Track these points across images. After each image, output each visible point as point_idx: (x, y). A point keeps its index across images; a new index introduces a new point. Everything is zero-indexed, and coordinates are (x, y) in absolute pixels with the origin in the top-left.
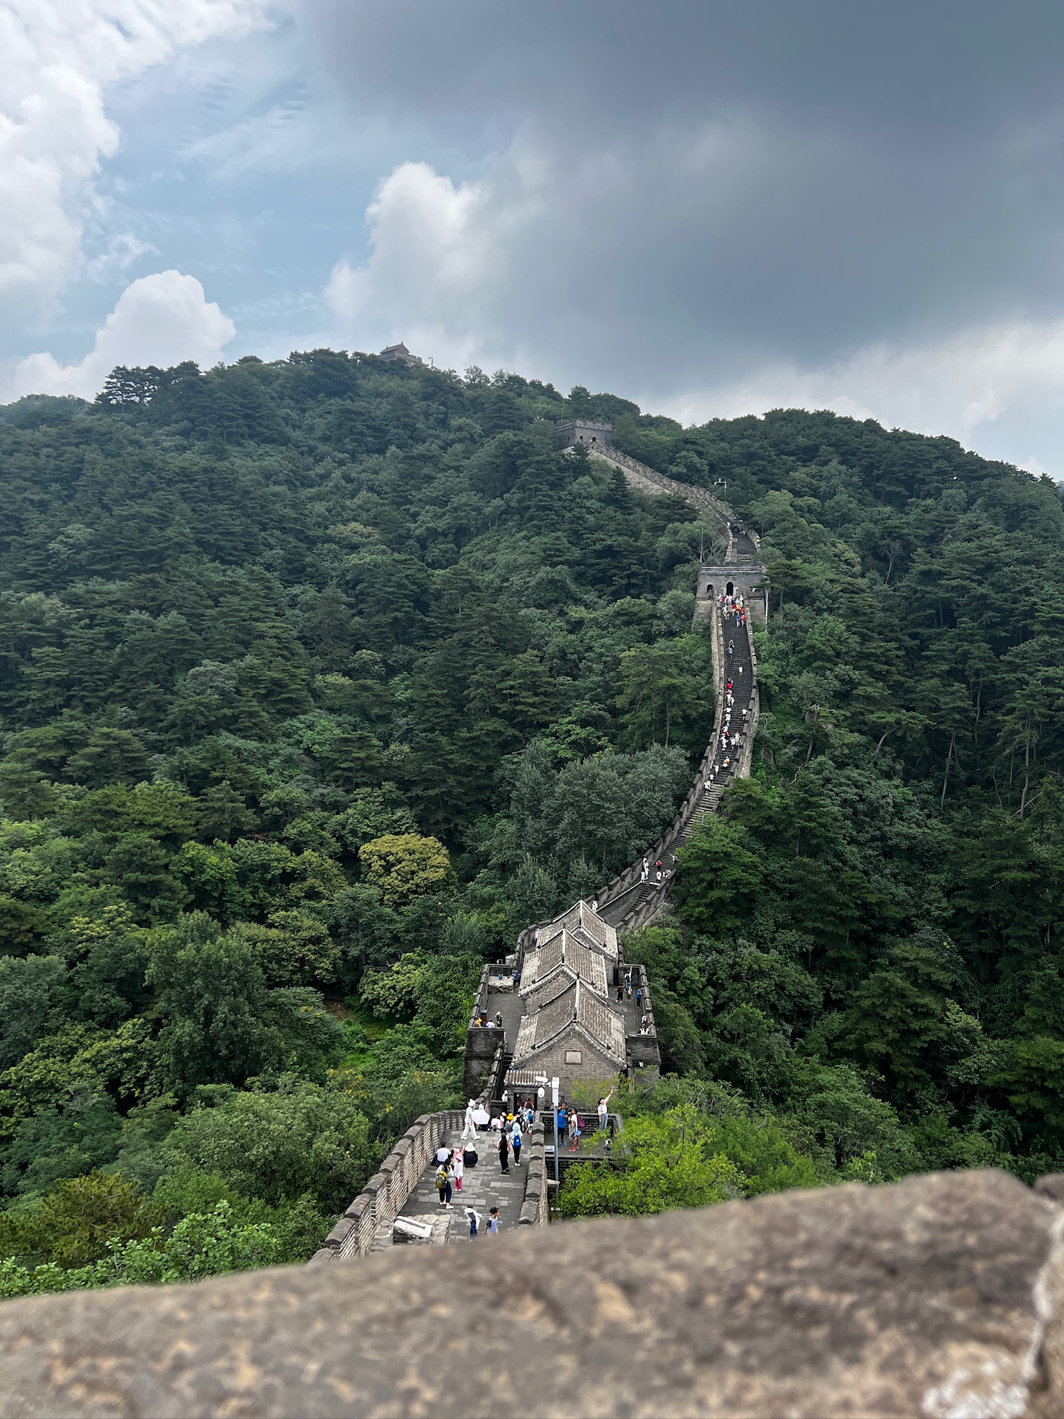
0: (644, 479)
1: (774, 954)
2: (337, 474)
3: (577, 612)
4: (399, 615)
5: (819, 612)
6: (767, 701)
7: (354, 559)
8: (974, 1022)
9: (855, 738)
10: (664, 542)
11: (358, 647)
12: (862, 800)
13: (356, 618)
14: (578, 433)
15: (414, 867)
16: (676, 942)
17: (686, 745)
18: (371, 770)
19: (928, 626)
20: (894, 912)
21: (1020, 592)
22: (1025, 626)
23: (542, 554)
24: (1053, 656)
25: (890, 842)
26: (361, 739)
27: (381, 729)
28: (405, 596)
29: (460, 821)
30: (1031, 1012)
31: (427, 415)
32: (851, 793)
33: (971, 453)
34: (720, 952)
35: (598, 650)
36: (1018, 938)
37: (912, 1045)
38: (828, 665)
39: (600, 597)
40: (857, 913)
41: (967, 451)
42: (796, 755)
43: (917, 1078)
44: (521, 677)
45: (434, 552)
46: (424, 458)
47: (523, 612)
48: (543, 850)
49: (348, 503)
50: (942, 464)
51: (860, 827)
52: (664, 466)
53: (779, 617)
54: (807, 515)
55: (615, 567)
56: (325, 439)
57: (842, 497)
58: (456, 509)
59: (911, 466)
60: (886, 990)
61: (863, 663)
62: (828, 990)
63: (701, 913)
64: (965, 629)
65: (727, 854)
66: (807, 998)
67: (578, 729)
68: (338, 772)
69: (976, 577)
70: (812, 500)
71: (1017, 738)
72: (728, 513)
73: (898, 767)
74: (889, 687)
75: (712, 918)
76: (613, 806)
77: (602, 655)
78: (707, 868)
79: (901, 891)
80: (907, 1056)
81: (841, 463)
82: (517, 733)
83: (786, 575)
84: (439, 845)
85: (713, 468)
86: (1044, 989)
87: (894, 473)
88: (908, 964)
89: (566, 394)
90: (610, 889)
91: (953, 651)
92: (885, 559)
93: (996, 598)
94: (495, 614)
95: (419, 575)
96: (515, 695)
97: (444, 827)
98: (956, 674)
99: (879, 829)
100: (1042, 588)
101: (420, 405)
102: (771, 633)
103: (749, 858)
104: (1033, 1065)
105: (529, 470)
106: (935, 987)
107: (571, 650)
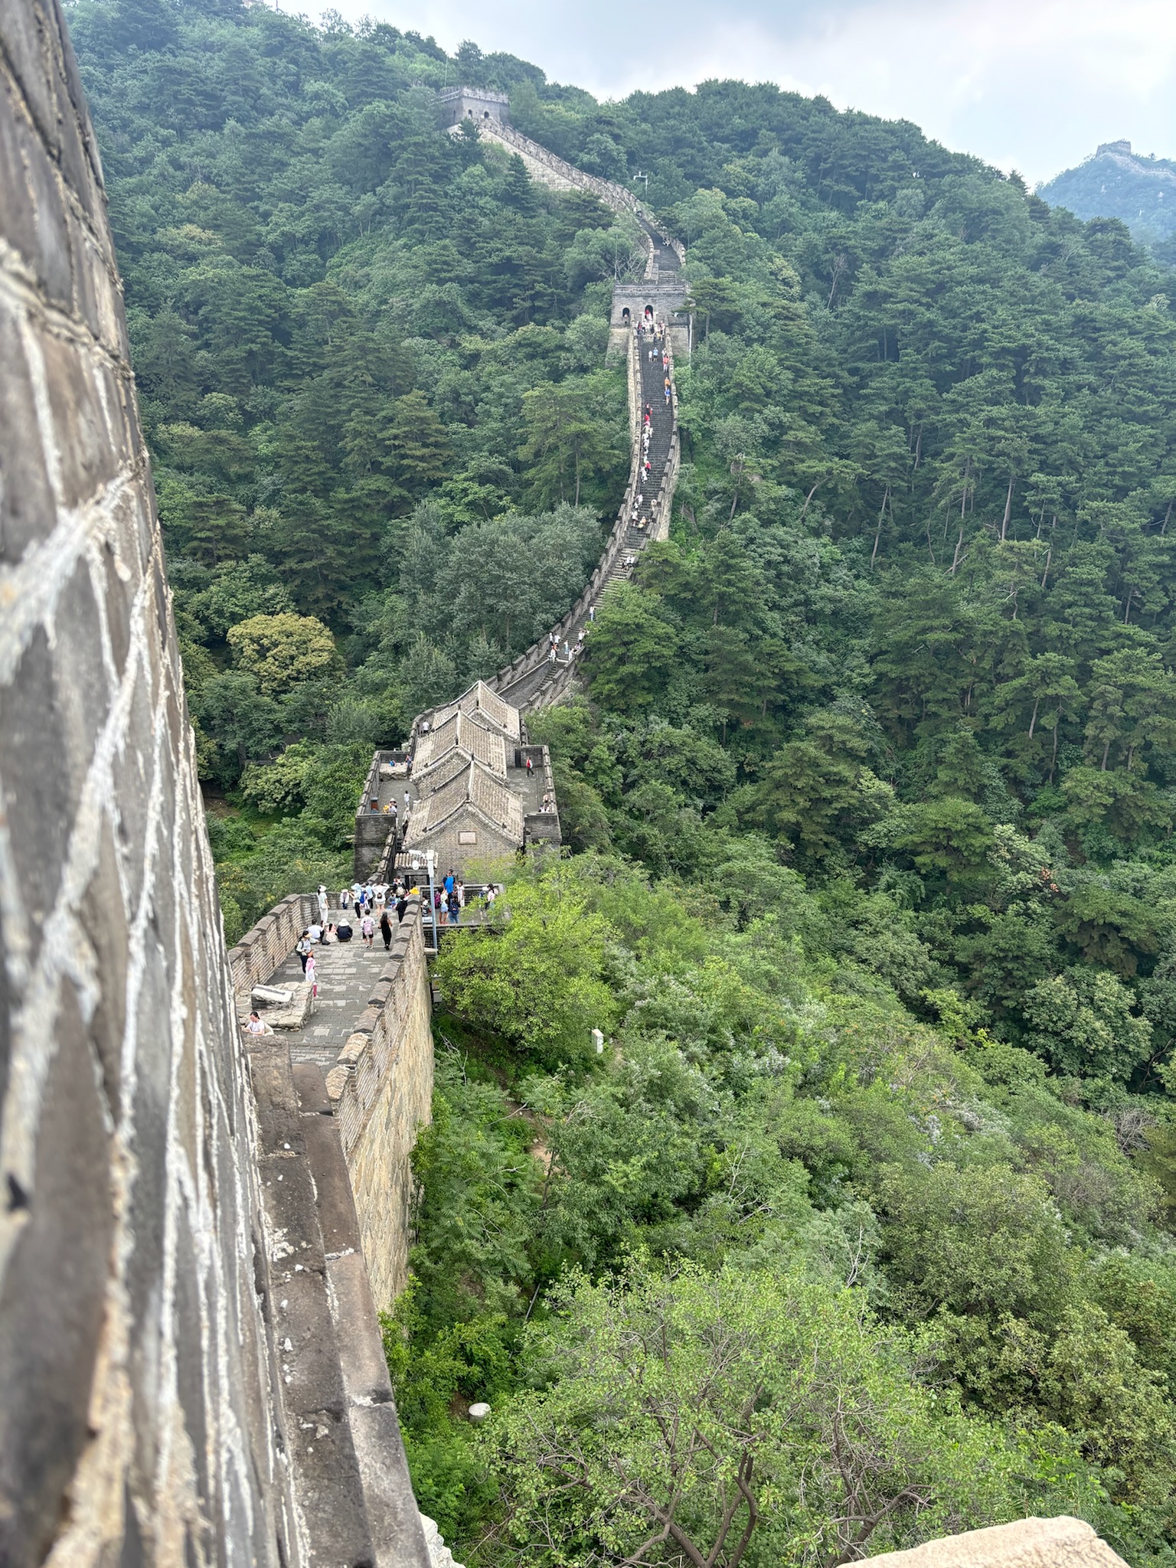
0: (549, 171)
1: (687, 729)
2: (161, 158)
3: (471, 343)
4: (255, 347)
5: (749, 342)
6: (689, 450)
7: (192, 274)
8: (887, 788)
9: (783, 491)
10: (573, 253)
11: (207, 390)
12: (787, 561)
13: (203, 353)
14: (467, 105)
15: (293, 651)
16: (585, 721)
17: (600, 504)
18: (234, 540)
19: (869, 360)
20: (813, 681)
21: (971, 318)
22: (973, 358)
23: (426, 268)
24: (999, 393)
25: (814, 607)
26: (219, 503)
27: (243, 490)
28: (261, 322)
29: (344, 598)
30: (943, 775)
31: (273, 77)
32: (775, 554)
33: (934, 142)
34: (631, 730)
35: (497, 390)
36: (937, 702)
37: (823, 813)
38: (757, 406)
39: (499, 324)
40: (774, 683)
41: (929, 139)
42: (719, 512)
43: (826, 845)
44: (406, 425)
45: (294, 265)
46: (274, 137)
47: (406, 343)
48: (438, 629)
49: (179, 197)
50: (898, 156)
51: (783, 590)
52: (573, 153)
53: (704, 348)
54: (742, 222)
55: (516, 286)
56: (142, 109)
57: (782, 199)
58: (317, 208)
59: (864, 158)
60: (799, 760)
61: (796, 403)
62: (742, 764)
63: (611, 690)
64: (908, 363)
65: (638, 626)
66: (719, 772)
67: (476, 487)
68: (195, 543)
69: (924, 300)
70: (748, 202)
71: (954, 488)
72: (649, 217)
73: (828, 523)
74: (823, 432)
75: (623, 694)
76: (514, 576)
77: (501, 396)
78: (618, 642)
79: (822, 659)
80: (818, 823)
81: (783, 153)
82: (405, 493)
83: (713, 296)
84: (320, 625)
85: (632, 158)
86: (958, 751)
87: (843, 167)
88: (822, 733)
89: (451, 51)
90: (514, 669)
91: (893, 389)
92: (828, 278)
93: (944, 325)
94: (371, 345)
95: (277, 296)
96: (399, 447)
97: (325, 605)
98: (894, 416)
99: (803, 593)
100: (995, 312)
101: (262, 63)
102: (695, 367)
103: (662, 629)
104: (941, 826)
105: (405, 155)
106: (851, 755)
107: (465, 390)
